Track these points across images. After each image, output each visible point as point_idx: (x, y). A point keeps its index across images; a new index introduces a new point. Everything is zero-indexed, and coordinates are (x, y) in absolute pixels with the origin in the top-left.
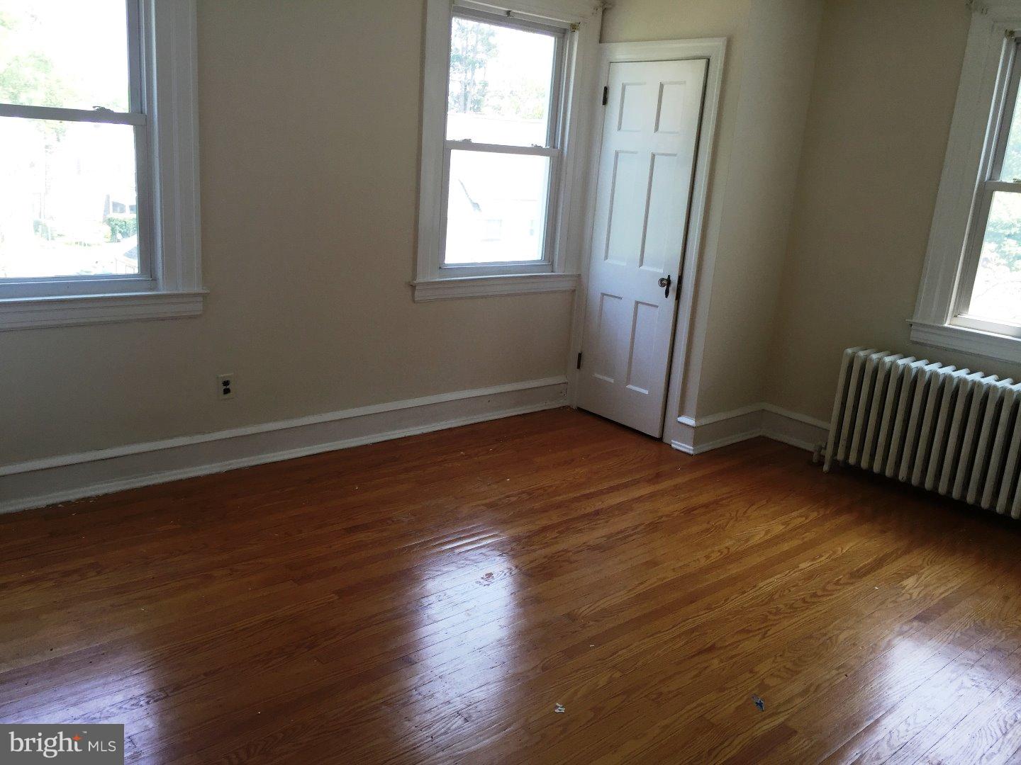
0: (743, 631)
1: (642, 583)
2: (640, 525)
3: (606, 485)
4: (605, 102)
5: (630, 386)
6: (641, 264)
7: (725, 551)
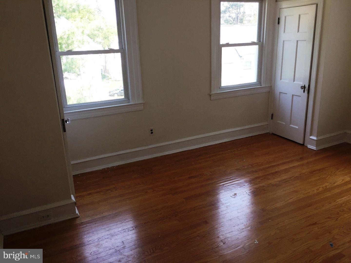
0: (329, 218)
1: (291, 199)
2: (292, 177)
3: (280, 162)
4: (279, 23)
5: (291, 125)
6: (294, 81)
7: (325, 188)
